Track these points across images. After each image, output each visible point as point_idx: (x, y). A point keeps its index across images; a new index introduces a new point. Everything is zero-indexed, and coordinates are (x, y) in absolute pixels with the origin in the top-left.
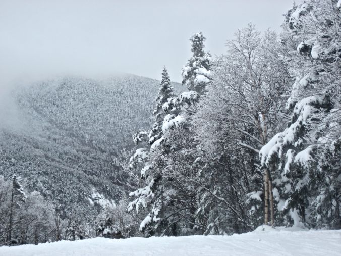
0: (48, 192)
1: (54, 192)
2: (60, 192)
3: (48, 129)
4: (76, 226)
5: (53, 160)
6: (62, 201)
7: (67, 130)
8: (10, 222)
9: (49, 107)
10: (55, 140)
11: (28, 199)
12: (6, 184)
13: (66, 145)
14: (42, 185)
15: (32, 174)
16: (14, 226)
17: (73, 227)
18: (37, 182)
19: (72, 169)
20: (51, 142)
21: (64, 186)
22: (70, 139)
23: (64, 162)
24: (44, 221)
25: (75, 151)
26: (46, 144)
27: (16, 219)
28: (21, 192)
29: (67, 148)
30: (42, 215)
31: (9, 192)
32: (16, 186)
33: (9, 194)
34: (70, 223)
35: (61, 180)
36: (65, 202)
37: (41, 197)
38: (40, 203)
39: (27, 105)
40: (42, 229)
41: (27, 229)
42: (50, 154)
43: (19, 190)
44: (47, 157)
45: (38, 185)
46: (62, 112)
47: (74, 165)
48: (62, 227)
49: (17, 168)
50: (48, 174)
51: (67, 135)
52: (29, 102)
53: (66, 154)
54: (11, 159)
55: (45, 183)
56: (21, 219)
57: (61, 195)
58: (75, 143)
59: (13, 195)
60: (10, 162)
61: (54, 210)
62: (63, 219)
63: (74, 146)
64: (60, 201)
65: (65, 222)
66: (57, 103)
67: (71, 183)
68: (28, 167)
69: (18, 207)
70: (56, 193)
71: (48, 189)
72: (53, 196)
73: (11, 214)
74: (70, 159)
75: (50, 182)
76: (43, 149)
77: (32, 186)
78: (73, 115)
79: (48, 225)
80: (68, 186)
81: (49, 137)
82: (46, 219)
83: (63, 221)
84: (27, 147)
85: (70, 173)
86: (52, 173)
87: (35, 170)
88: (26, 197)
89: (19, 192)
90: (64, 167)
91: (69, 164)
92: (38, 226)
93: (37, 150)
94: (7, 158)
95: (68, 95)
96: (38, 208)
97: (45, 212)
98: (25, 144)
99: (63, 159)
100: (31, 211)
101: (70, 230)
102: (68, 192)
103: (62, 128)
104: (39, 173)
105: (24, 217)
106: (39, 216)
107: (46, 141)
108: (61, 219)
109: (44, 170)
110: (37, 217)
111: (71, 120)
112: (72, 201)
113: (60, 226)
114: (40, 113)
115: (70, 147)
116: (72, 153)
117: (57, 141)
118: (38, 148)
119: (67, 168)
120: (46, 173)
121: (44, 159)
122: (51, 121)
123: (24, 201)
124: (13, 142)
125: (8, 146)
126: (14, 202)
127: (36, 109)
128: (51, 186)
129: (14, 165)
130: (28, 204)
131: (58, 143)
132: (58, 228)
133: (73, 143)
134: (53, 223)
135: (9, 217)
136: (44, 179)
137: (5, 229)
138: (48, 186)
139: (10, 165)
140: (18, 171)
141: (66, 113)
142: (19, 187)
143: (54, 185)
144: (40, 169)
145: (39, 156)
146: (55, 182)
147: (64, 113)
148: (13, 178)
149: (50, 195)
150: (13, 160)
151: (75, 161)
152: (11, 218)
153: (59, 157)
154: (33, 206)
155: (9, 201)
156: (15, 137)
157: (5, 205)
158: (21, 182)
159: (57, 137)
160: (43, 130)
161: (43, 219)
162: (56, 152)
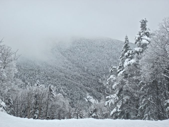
0: (66, 94)
1: (68, 94)
2: (71, 94)
3: (67, 63)
4: (79, 112)
5: (69, 78)
6: (72, 99)
7: (76, 64)
8: (47, 108)
9: (68, 52)
10: (70, 68)
11: (56, 97)
12: (46, 89)
13: (75, 71)
14: (62, 90)
15: (58, 85)
16: (48, 110)
17: (77, 112)
18: (60, 89)
19: (77, 83)
20: (68, 70)
21: (73, 91)
22: (77, 69)
23: (74, 79)
24: (63, 108)
25: (79, 74)
26: (65, 70)
27: (50, 106)
28: (53, 93)
29: (76, 73)
30: (62, 105)
31: (47, 93)
32: (51, 90)
33: (47, 94)
34: (76, 110)
35: (72, 88)
36: (74, 99)
37: (62, 96)
38: (62, 99)
39: (57, 51)
40: (62, 112)
41: (55, 112)
42: (67, 76)
43: (52, 92)
44: (66, 77)
45: (61, 90)
46: (74, 55)
47: (79, 82)
48: (72, 112)
49: (51, 81)
50: (66, 85)
51: (76, 66)
52: (58, 49)
53: (75, 76)
54: (48, 77)
55: (64, 90)
56: (52, 106)
57: (72, 96)
58: (80, 71)
59: (49, 95)
60: (48, 78)
61: (68, 103)
62: (72, 108)
63: (79, 72)
64: (71, 99)
65: (74, 109)
66: (72, 50)
67: (77, 90)
68: (56, 81)
69: (51, 100)
70: (69, 95)
71: (66, 93)
72: (68, 96)
73: (47, 104)
74: (77, 78)
75: (67, 89)
76: (64, 73)
77: (58, 90)
78: (79, 57)
79: (65, 110)
80: (75, 92)
81: (67, 67)
82: (64, 108)
83: (72, 109)
84: (56, 72)
85: (76, 85)
86: (68, 85)
87: (59, 83)
88: (55, 96)
89: (52, 93)
90: (74, 82)
91: (76, 81)
92: (60, 110)
93: (61, 73)
94: (46, 76)
95: (77, 47)
96: (60, 101)
97: (64, 104)
98: (55, 70)
99: (73, 78)
100: (57, 103)
101: (76, 113)
102: (75, 94)
103: (73, 63)
104: (61, 84)
105: (54, 106)
106: (61, 105)
107: (66, 69)
108: (71, 108)
109: (64, 83)
110: (60, 106)
111: (78, 59)
112: (77, 99)
113: (71, 111)
114: (64, 55)
115: (77, 72)
116: (78, 75)
117: (71, 69)
118: (61, 72)
119: (75, 83)
120: (65, 85)
121: (64, 77)
122: (69, 59)
123: (54, 98)
124: (49, 68)
125: (47, 71)
126: (49, 98)
127: (62, 53)
128: (67, 91)
129: (49, 80)
130: (56, 99)
131: (71, 70)
132: (70, 112)
133: (79, 70)
134: (68, 110)
135: (47, 105)
136: (64, 87)
137: (44, 111)
138: (65, 91)
139: (48, 80)
140: (51, 83)
141: (76, 56)
142: (52, 91)
143: (68, 91)
144: (62, 82)
145: (62, 76)
146: (69, 89)
147: (75, 55)
148: (49, 86)
149: (66, 96)
150: (49, 78)
151: (79, 79)
152: (47, 106)
153: (72, 77)
154: (58, 100)
155: (47, 97)
156: (51, 66)
157: (45, 99)
158: (53, 88)
159: (71, 67)
160: (64, 64)
161: (63, 107)
162: (70, 75)
